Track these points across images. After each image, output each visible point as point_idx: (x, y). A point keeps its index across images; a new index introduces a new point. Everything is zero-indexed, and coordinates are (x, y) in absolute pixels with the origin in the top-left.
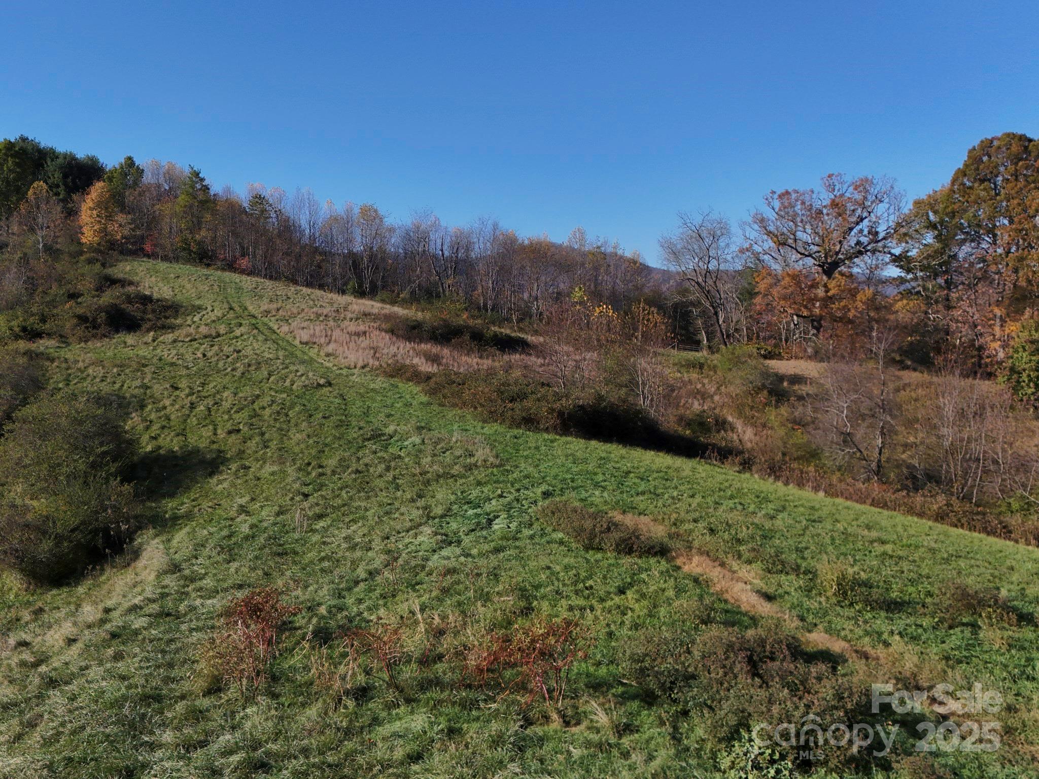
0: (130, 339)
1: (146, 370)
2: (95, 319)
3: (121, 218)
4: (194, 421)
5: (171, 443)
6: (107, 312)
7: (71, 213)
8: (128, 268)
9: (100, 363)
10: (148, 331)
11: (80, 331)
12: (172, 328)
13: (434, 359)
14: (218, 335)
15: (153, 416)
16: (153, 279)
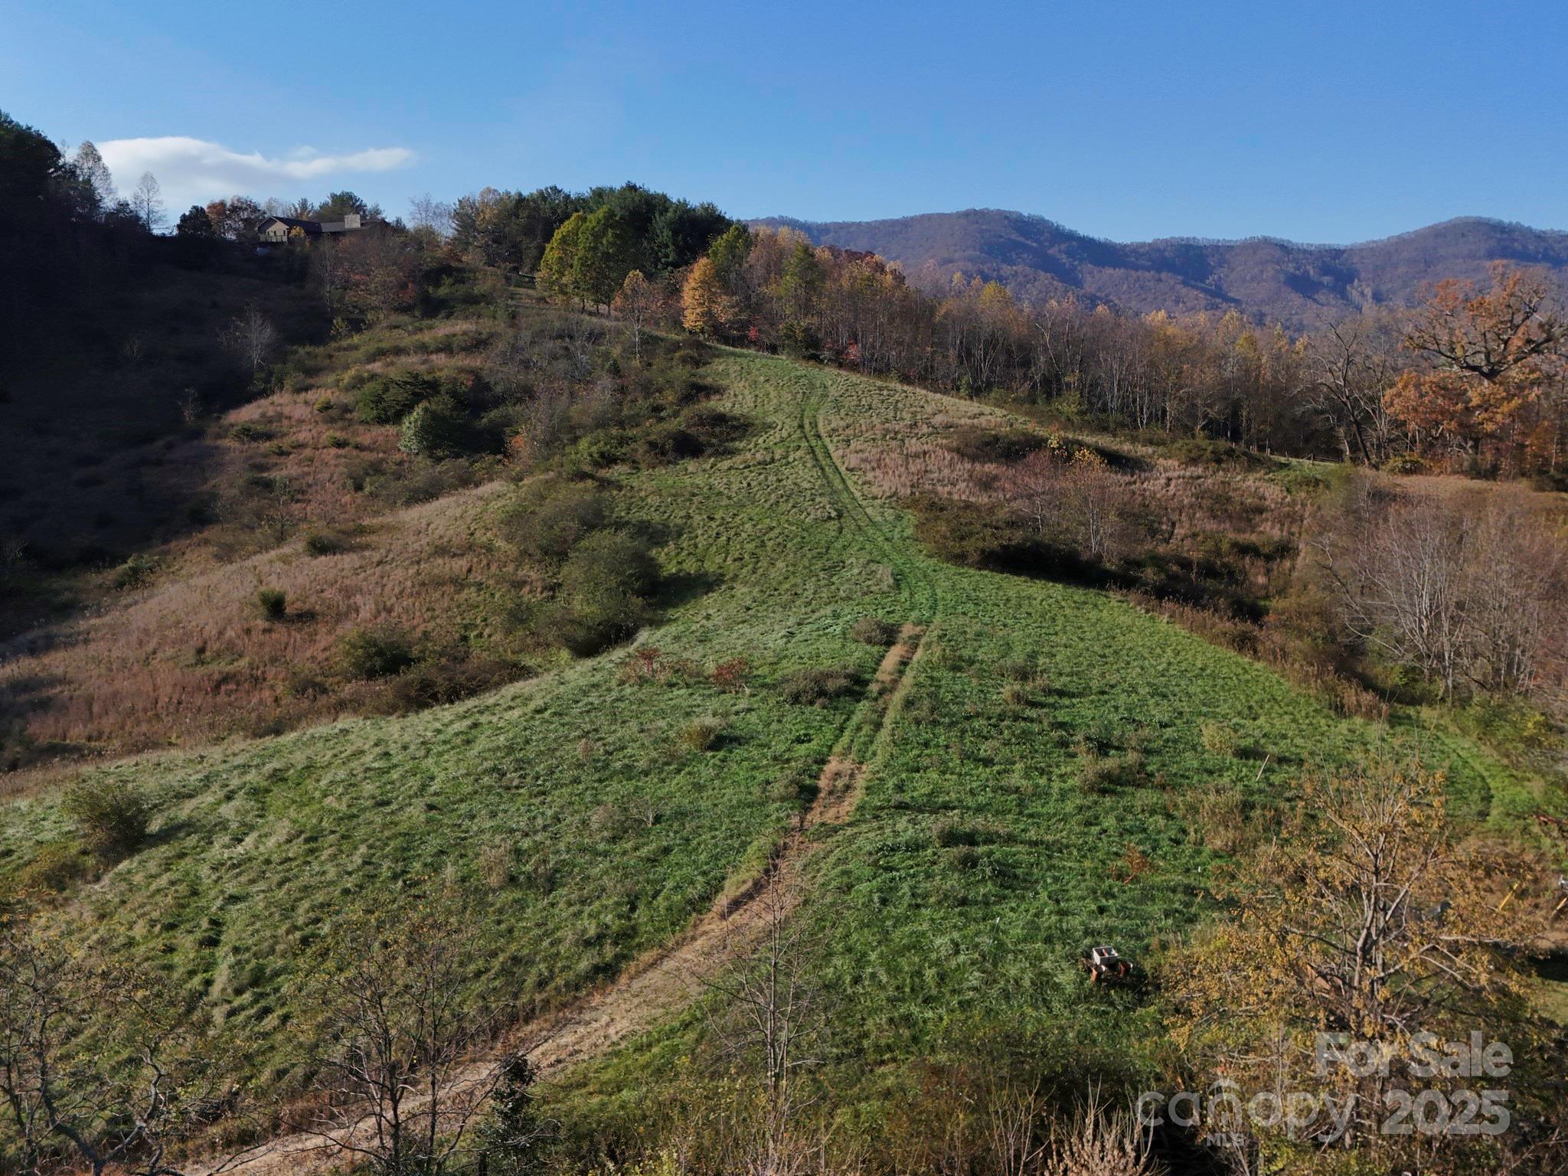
0: (691, 465)
1: (695, 499)
2: (663, 445)
3: (725, 300)
4: (714, 548)
5: (691, 567)
6: (675, 439)
7: (675, 291)
8: (721, 368)
9: (658, 492)
10: (710, 456)
11: (649, 458)
12: (732, 453)
13: (987, 484)
14: (773, 460)
15: (685, 545)
16: (741, 385)
